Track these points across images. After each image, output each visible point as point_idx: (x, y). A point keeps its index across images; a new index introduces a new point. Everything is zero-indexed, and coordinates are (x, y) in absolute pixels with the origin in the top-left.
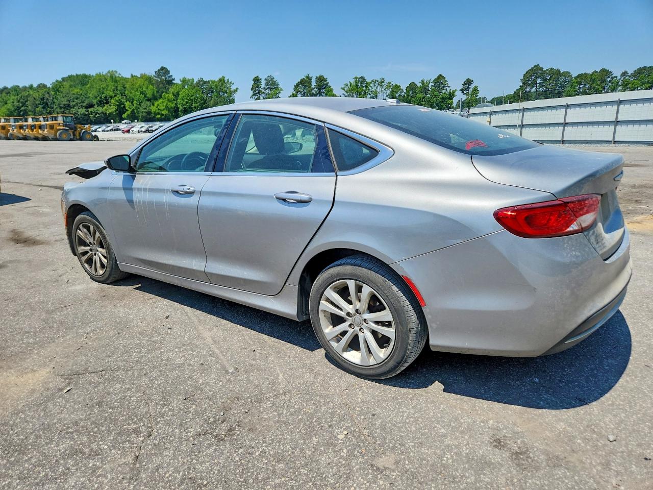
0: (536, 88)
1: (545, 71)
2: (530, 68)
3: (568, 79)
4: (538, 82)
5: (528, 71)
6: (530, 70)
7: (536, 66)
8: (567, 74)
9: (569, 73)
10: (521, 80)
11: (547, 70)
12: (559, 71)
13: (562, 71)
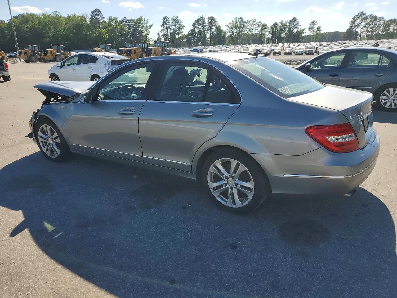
0: (361, 29)
1: (367, 16)
2: (357, 14)
3: (382, 22)
4: (363, 24)
5: (356, 16)
6: (358, 15)
7: (361, 12)
8: (381, 19)
9: (383, 18)
10: (350, 22)
11: (368, 16)
12: (376, 17)
13: (378, 17)
